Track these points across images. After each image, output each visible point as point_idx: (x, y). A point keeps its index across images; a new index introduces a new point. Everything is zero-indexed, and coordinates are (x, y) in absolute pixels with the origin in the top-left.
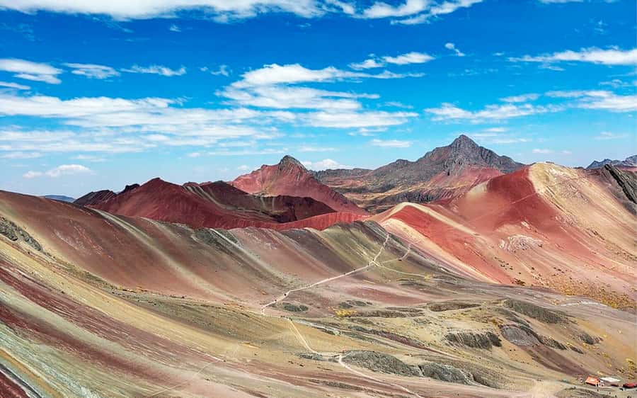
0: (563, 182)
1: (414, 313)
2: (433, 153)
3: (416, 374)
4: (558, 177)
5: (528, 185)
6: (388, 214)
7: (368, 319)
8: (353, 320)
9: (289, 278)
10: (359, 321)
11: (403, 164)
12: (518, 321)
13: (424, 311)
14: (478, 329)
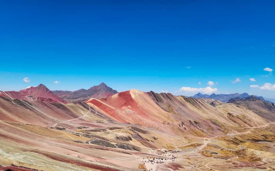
0: (140, 95)
1: (104, 130)
2: (93, 87)
3: (115, 147)
4: (138, 93)
5: (130, 96)
6: (87, 101)
7: (89, 132)
8: (83, 132)
9: (56, 119)
10: (86, 133)
11: (83, 90)
12: (135, 133)
13: (107, 130)
14: (125, 135)
